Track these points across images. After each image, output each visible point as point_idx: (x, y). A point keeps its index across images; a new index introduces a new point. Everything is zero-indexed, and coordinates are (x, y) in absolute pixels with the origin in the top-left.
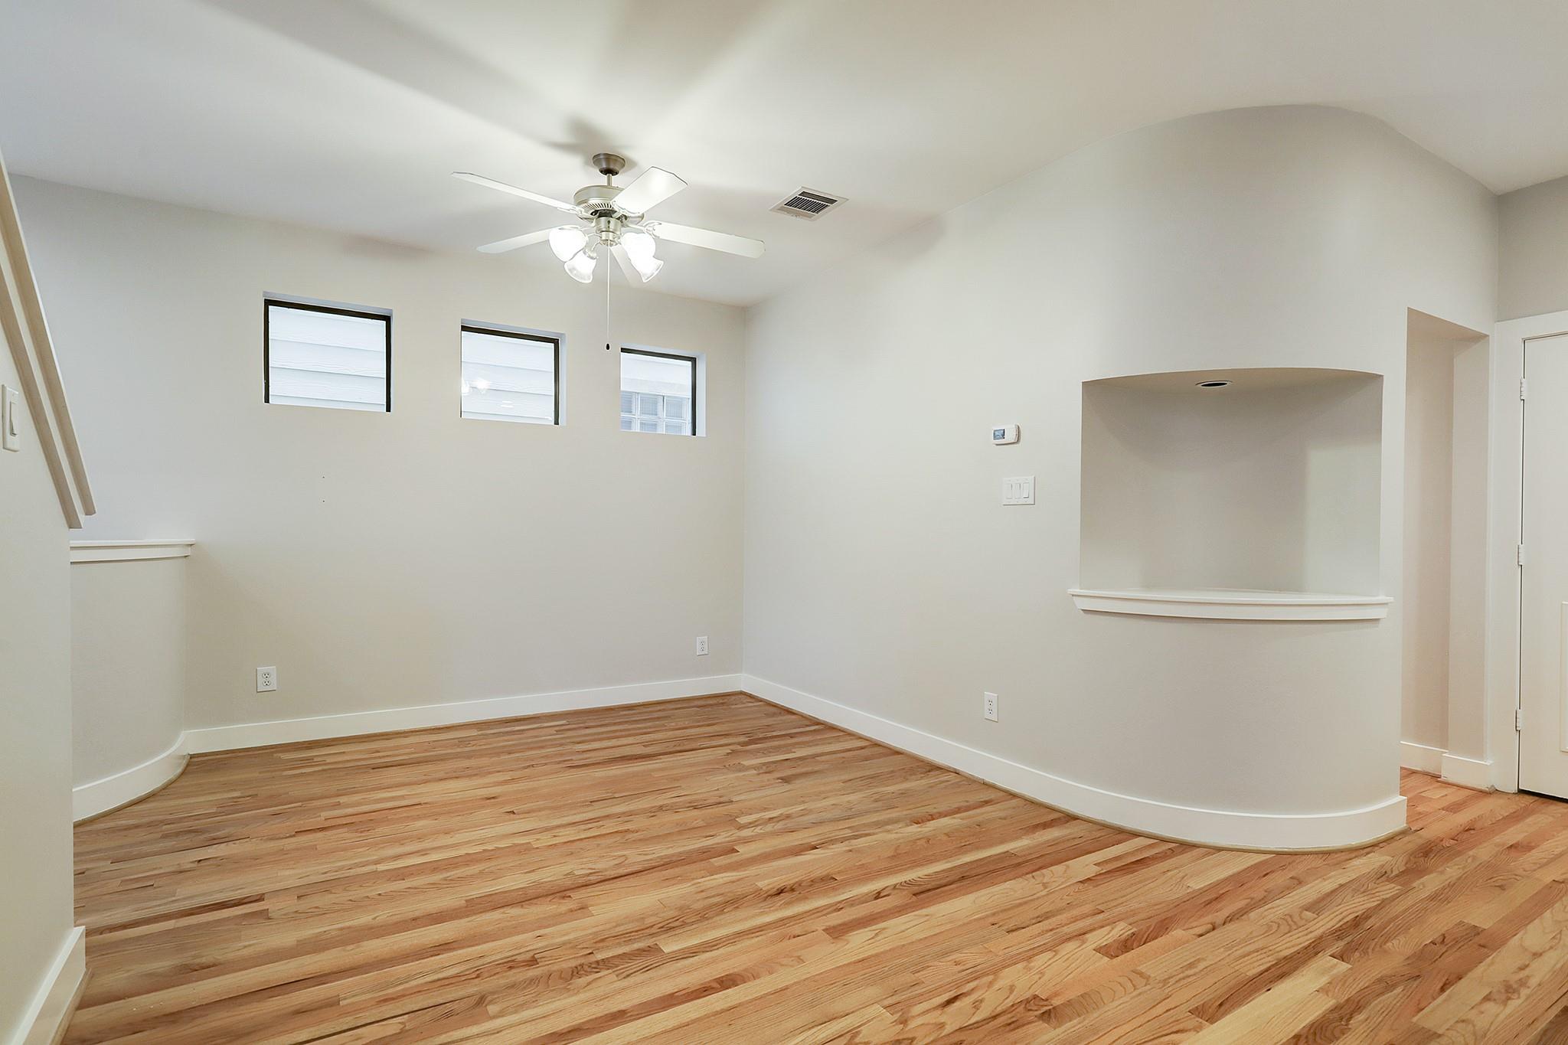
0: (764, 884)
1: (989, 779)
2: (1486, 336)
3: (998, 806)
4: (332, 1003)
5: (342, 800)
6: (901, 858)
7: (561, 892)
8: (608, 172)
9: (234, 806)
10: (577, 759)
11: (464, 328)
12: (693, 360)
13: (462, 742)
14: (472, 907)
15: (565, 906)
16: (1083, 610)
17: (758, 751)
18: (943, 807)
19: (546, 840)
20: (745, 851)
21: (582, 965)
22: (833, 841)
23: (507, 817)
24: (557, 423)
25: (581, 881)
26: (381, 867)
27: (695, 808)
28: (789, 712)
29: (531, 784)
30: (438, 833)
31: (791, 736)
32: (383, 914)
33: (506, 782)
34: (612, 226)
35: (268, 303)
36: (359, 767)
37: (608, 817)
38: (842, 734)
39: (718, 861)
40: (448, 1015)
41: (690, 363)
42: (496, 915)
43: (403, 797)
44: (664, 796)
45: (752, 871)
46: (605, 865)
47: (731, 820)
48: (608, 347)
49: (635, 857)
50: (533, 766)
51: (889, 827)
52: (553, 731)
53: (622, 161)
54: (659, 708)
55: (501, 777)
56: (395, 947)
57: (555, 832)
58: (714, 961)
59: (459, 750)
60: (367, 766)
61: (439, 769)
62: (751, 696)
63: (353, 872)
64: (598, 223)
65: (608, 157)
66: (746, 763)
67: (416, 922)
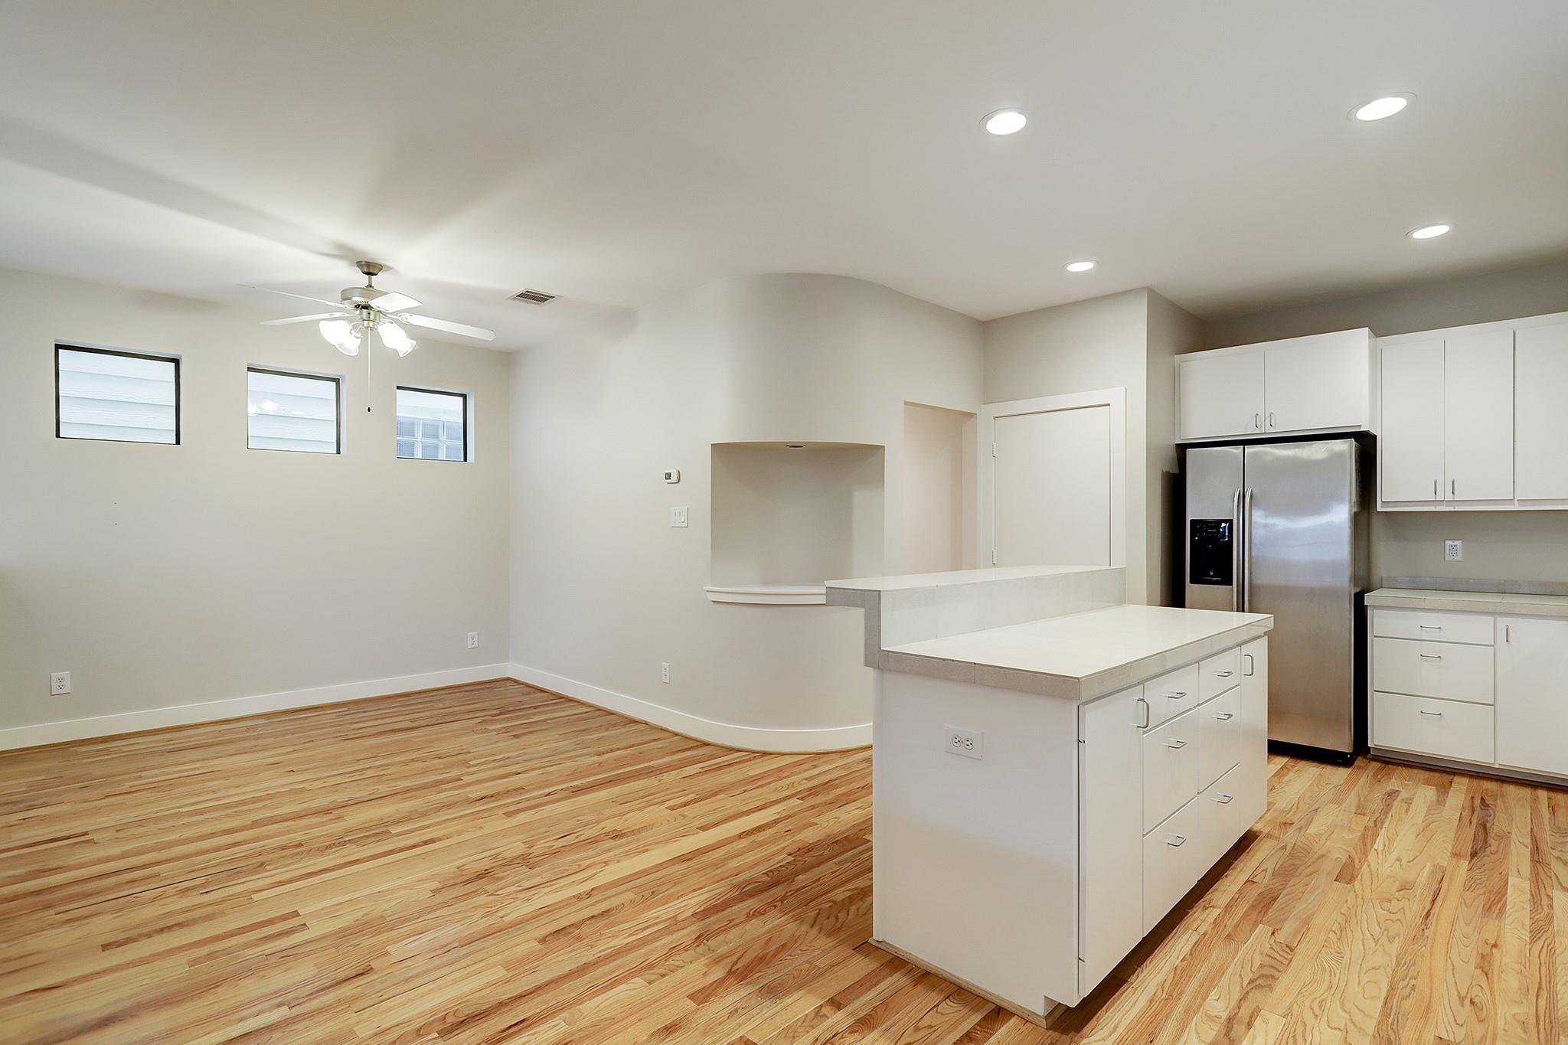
0: (472, 796)
1: (665, 726)
2: (974, 414)
3: (660, 742)
4: (156, 875)
5: (143, 774)
6: (574, 775)
7: (326, 811)
8: (369, 274)
9: (43, 786)
10: (351, 735)
11: (249, 369)
12: (464, 396)
13: (249, 728)
14: (255, 824)
15: (326, 818)
16: (713, 601)
17: (504, 719)
18: (620, 745)
19: (318, 784)
20: (467, 779)
21: (334, 844)
22: (533, 769)
23: (288, 774)
24: (338, 452)
25: (341, 805)
26: (182, 810)
27: (440, 758)
28: (542, 691)
29: (310, 753)
30: (231, 787)
31: (535, 708)
32: (187, 833)
33: (290, 752)
34: (372, 317)
35: (58, 347)
36: (156, 752)
37: (370, 768)
38: (576, 704)
39: (444, 787)
40: (241, 872)
41: (461, 399)
42: (275, 826)
43: (198, 768)
44: (417, 753)
45: (468, 789)
46: (362, 794)
47: (465, 763)
48: (369, 410)
49: (384, 789)
50: (313, 741)
51: (576, 759)
52: (334, 716)
53: (381, 268)
54: (434, 694)
55: (280, 750)
56: (198, 848)
57: (325, 780)
58: (423, 834)
59: (248, 734)
60: (162, 751)
61: (231, 748)
62: (515, 681)
63: (159, 814)
64: (361, 314)
65: (368, 264)
66: (490, 728)
67: (213, 835)
